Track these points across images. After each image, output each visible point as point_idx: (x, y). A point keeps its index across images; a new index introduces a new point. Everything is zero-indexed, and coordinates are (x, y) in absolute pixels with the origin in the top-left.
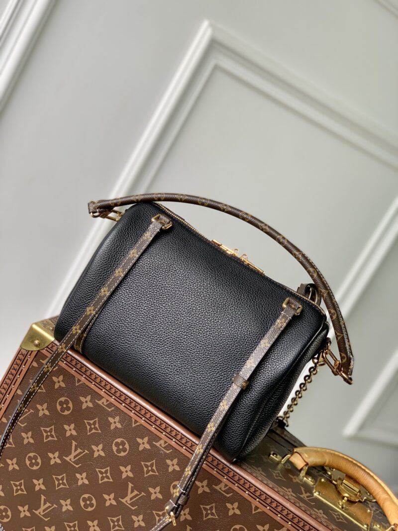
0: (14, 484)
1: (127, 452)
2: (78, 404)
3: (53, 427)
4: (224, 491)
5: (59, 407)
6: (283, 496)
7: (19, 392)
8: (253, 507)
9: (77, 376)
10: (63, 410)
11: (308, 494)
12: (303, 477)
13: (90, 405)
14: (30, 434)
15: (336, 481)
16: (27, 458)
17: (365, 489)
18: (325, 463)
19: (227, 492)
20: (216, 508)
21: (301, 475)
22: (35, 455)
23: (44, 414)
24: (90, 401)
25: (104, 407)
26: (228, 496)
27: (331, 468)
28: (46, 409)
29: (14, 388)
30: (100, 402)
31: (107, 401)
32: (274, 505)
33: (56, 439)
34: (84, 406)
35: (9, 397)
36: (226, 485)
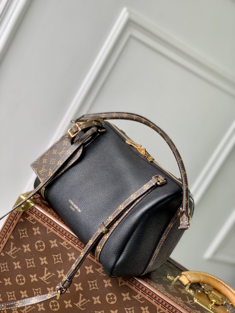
0: (8, 294)
1: (79, 275)
2: (48, 245)
3: (33, 259)
4: (139, 300)
5: (36, 247)
6: (176, 303)
7: (12, 237)
8: (158, 309)
9: (48, 227)
10: (39, 248)
11: (191, 301)
12: (187, 290)
13: (56, 245)
14: (18, 263)
15: (207, 292)
16: (16, 278)
17: (225, 297)
18: (201, 281)
19: (141, 300)
20: (134, 310)
21: (186, 288)
22: (22, 276)
23: (27, 251)
24: (56, 243)
25: (65, 246)
26: (142, 302)
27: (204, 283)
28: (29, 248)
29: (8, 234)
30: (62, 244)
31: (67, 243)
32: (171, 308)
33: (34, 266)
34: (52, 246)
35: (5, 240)
36: (141, 296)
